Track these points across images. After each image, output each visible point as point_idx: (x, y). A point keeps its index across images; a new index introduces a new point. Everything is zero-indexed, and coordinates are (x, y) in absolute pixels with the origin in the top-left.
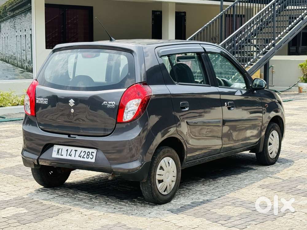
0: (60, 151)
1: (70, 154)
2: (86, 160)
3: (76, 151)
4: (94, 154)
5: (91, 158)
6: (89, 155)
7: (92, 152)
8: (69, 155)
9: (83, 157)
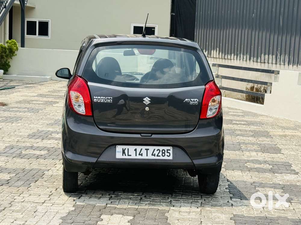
0: (126, 151)
1: (141, 154)
2: (161, 158)
3: (147, 150)
4: (171, 152)
5: (167, 156)
6: (164, 153)
7: (167, 150)
8: (139, 155)
9: (157, 156)
